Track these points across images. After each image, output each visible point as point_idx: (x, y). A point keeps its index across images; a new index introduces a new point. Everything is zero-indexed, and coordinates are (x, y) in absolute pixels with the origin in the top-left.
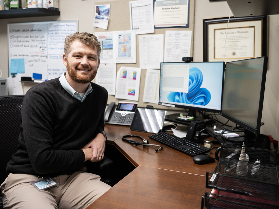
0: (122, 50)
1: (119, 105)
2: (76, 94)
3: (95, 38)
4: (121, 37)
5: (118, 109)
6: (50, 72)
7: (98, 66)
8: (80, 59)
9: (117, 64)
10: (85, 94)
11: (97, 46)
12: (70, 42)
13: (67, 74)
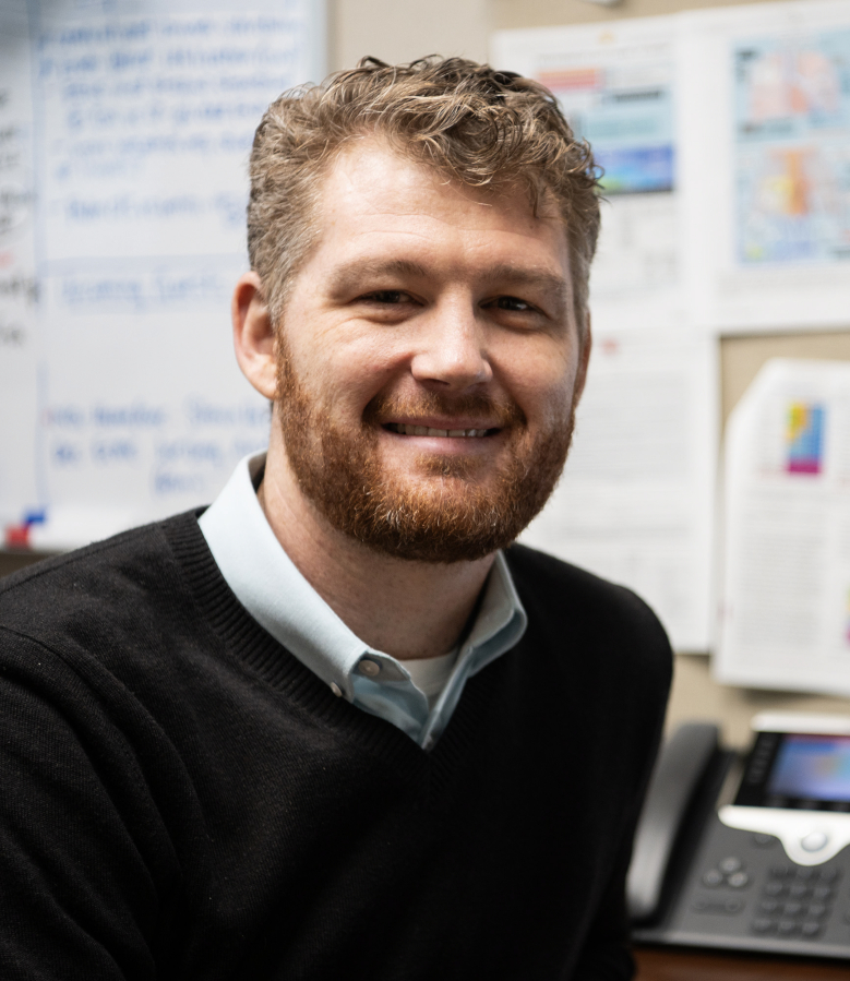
0: (775, 193)
1: (764, 753)
2: (372, 667)
3: (540, 115)
4: (766, 74)
5: (754, 795)
6: (68, 435)
7: (579, 384)
8: (404, 327)
9: (726, 339)
10: (454, 662)
11: (563, 191)
12: (301, 161)
13: (280, 475)
